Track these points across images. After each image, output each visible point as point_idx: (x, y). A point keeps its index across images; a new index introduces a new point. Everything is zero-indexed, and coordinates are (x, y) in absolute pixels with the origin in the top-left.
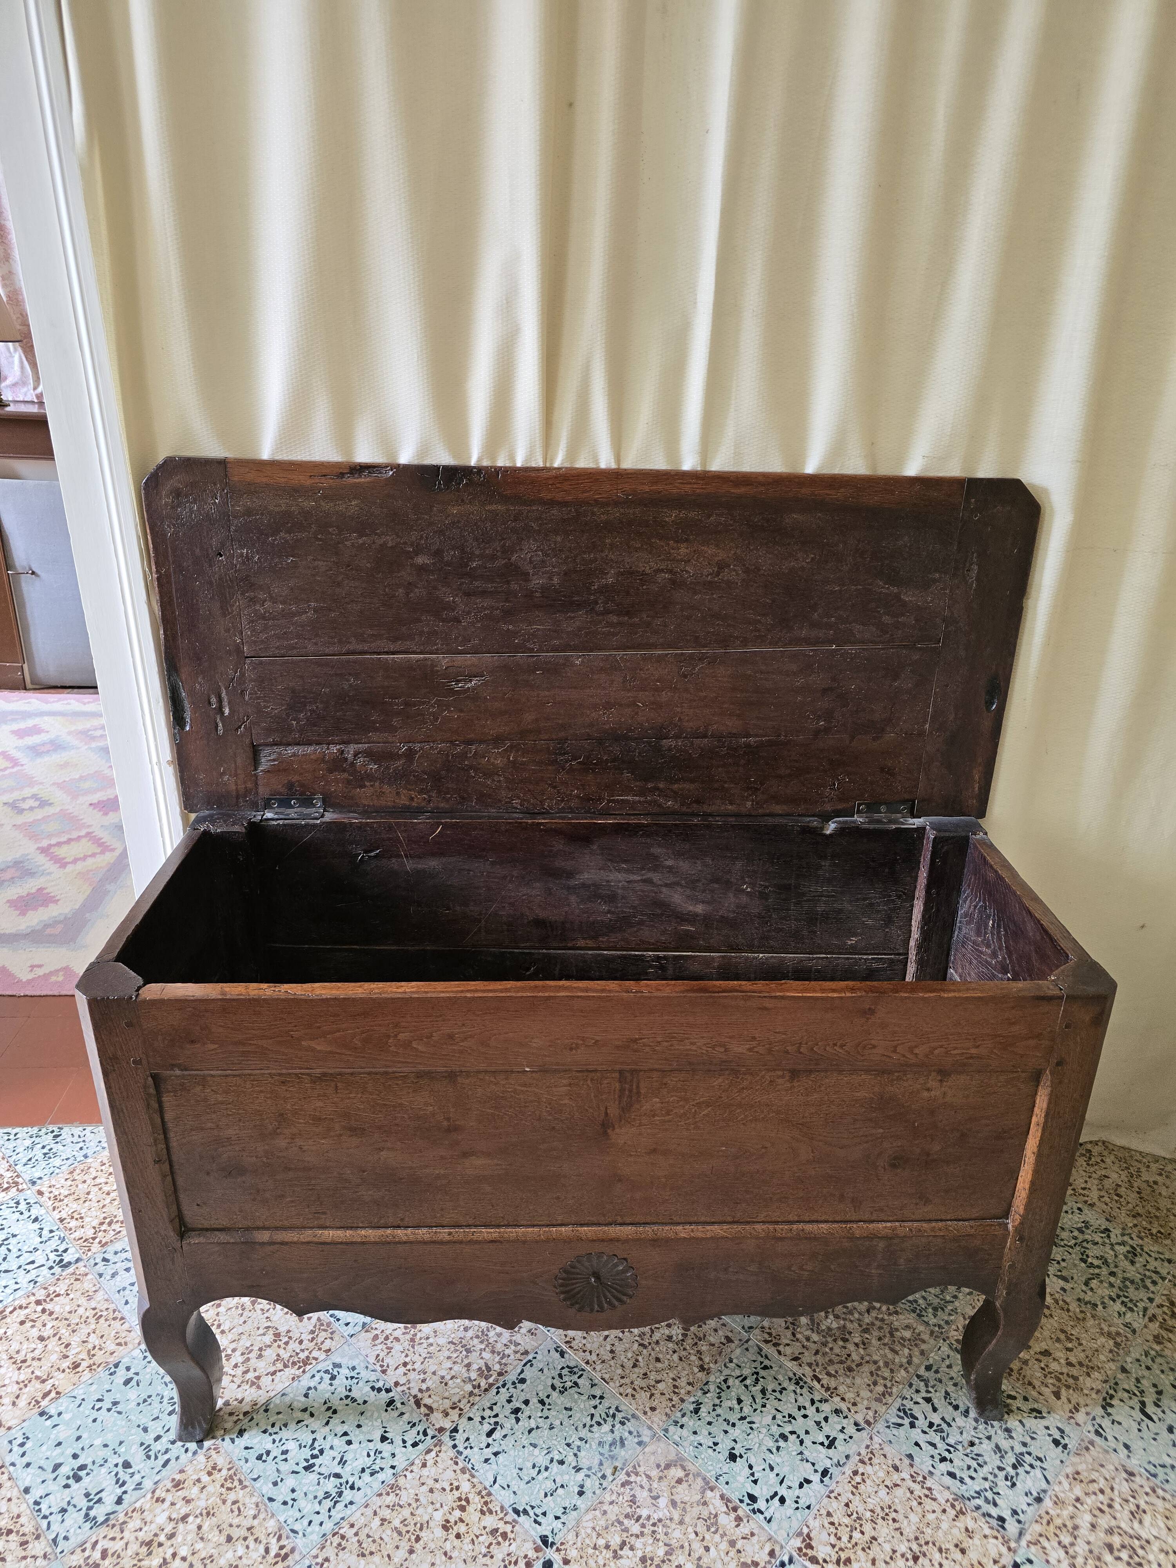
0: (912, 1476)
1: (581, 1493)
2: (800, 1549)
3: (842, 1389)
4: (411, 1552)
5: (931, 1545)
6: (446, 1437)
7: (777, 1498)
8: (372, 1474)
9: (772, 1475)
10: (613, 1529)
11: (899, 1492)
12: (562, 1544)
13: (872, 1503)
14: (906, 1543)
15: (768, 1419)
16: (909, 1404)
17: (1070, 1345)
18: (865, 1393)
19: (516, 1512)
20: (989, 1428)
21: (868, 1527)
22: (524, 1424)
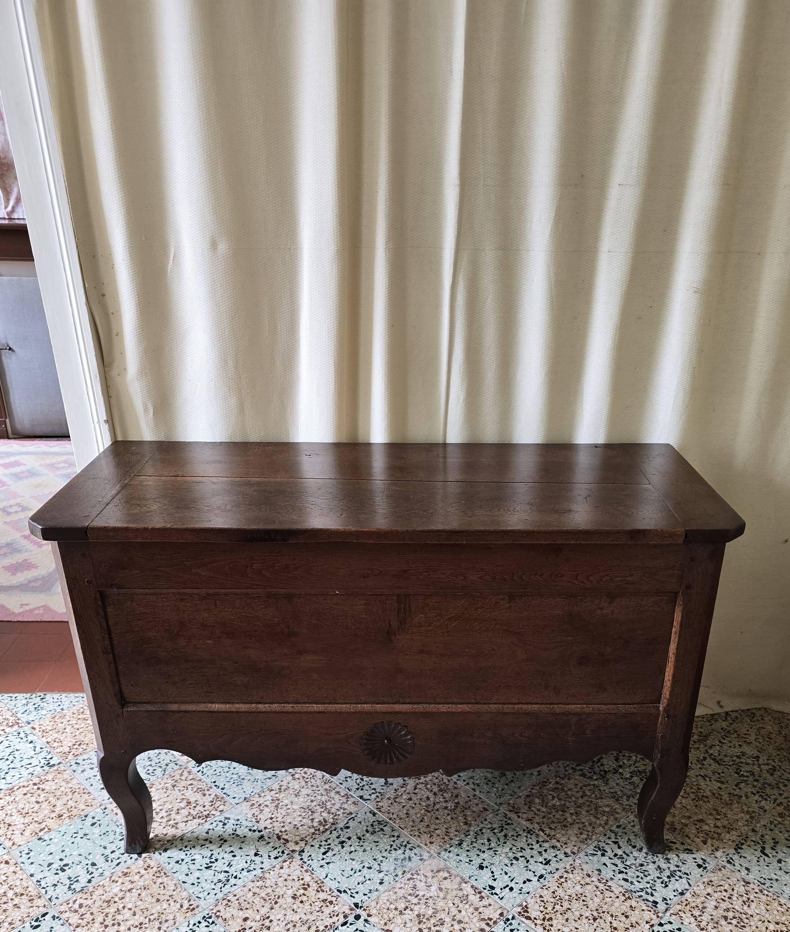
0: (599, 880)
1: (381, 883)
2: (520, 913)
3: (558, 836)
4: (272, 908)
5: (606, 913)
7: (508, 888)
8: (248, 872)
9: (506, 877)
10: (401, 900)
11: (588, 887)
12: (367, 907)
13: (569, 892)
14: (590, 912)
15: (507, 850)
16: (602, 844)
18: (574, 838)
19: (339, 891)
20: (655, 858)
21: (566, 905)
22: (347, 848)
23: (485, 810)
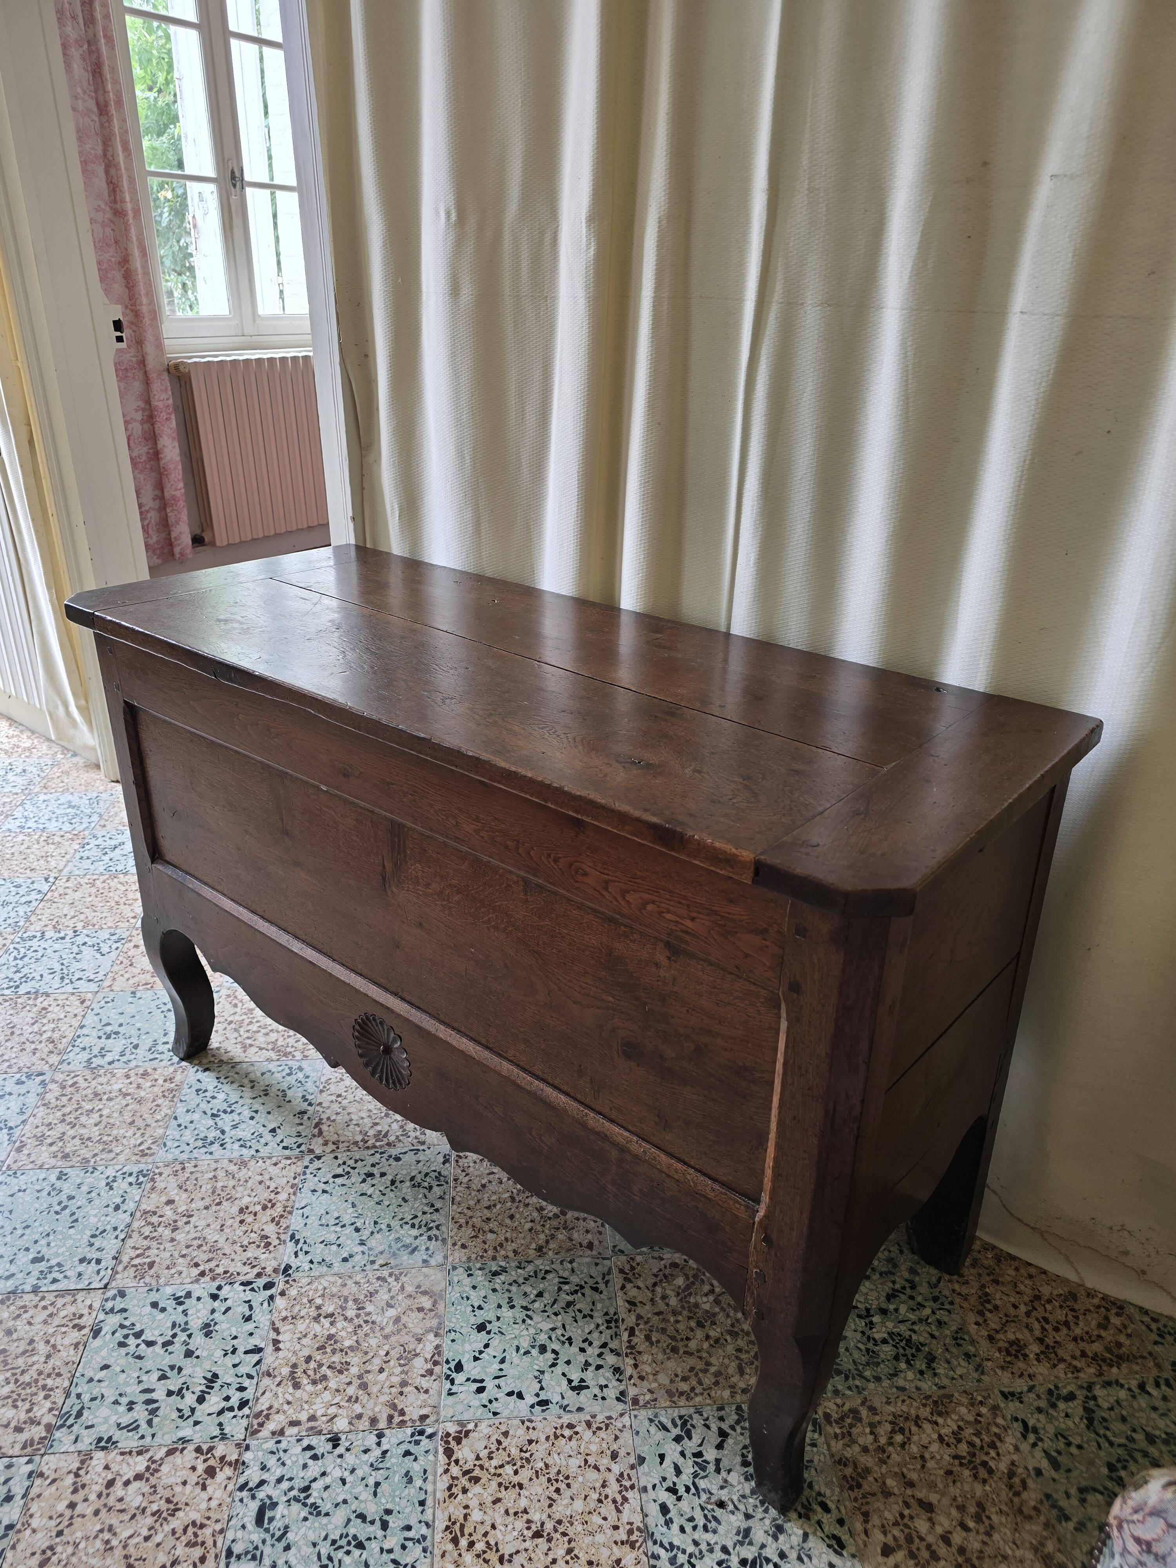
0: (622, 1475)
1: (345, 1260)
2: (448, 1435)
3: (646, 1357)
5: (566, 1539)
6: (307, 1158)
7: (479, 1385)
8: (241, 1146)
9: (497, 1366)
10: (337, 1300)
11: (592, 1475)
12: (294, 1280)
13: (556, 1461)
14: (544, 1517)
15: (546, 1326)
16: (697, 1420)
17: (971, 1524)
18: (663, 1379)
19: (292, 1237)
20: (760, 1510)
21: (525, 1474)
22: (365, 1187)
23: (590, 1246)
